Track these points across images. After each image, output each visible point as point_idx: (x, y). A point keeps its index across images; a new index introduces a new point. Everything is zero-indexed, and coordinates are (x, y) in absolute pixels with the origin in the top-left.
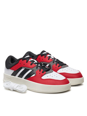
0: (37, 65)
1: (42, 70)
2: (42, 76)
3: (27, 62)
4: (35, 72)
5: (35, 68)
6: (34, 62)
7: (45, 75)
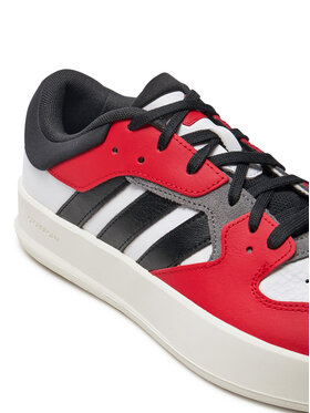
0: (233, 169)
1: (270, 222)
2: (266, 271)
3: (163, 144)
4: (216, 228)
5: (216, 203)
6: (219, 150)
7: (291, 267)
